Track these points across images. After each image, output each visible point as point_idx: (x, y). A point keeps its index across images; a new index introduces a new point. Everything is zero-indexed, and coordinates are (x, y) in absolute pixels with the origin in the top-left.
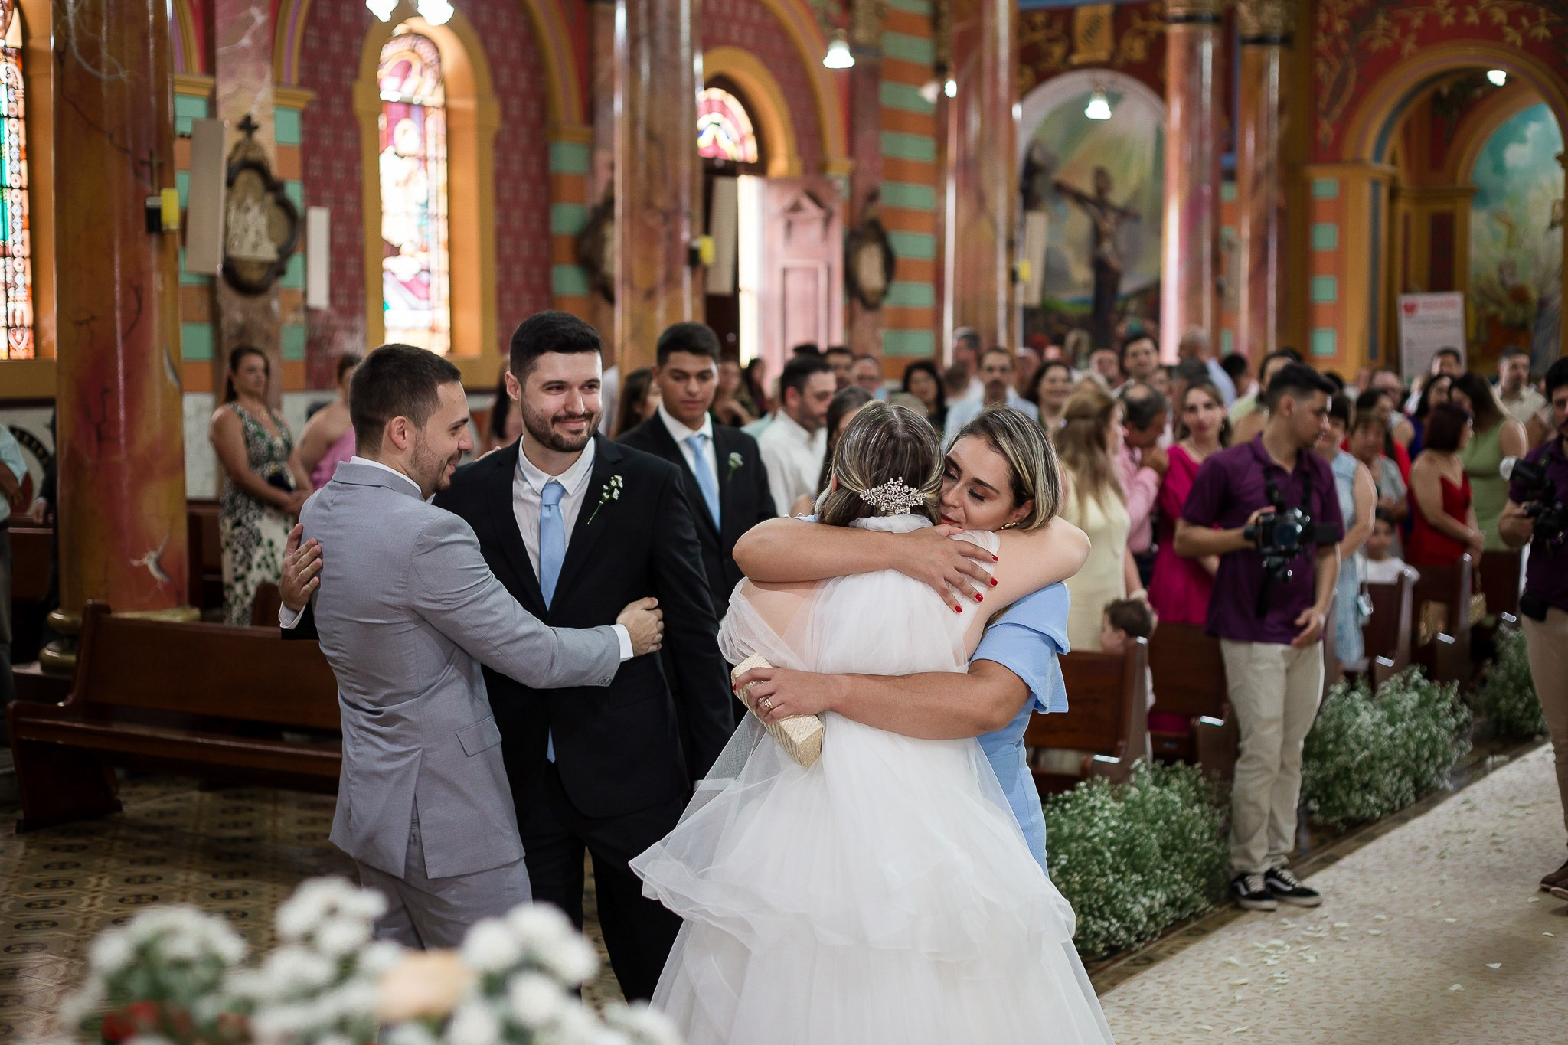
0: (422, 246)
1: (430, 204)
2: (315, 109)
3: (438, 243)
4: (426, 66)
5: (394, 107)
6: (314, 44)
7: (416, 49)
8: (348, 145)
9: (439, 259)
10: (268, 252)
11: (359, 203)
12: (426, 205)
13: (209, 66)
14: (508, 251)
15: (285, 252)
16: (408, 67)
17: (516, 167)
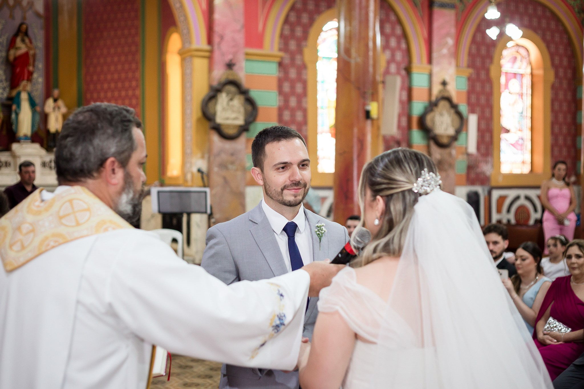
0: (520, 129)
1: (523, 113)
2: (474, 76)
3: (527, 127)
4: (523, 57)
5: (509, 74)
6: (474, 51)
7: (519, 51)
8: (487, 89)
9: (527, 134)
10: (451, 131)
11: (491, 113)
12: (522, 113)
13: (430, 61)
14: (556, 130)
15: (458, 132)
16: (515, 59)
17: (561, 96)
